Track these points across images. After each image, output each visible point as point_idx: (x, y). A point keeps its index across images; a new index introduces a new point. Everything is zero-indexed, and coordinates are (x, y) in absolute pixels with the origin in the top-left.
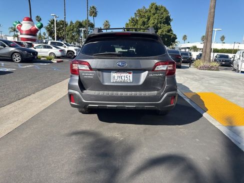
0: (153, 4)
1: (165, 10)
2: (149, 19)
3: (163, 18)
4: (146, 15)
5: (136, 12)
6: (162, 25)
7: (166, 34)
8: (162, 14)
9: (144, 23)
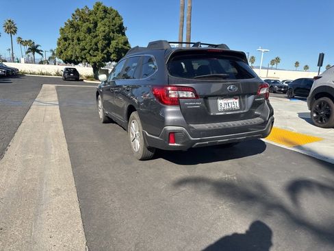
0: (99, 5)
1: (117, 15)
2: (96, 25)
3: (115, 25)
4: (91, 19)
5: (75, 13)
6: (116, 34)
7: (122, 48)
8: (113, 19)
9: (89, 31)
